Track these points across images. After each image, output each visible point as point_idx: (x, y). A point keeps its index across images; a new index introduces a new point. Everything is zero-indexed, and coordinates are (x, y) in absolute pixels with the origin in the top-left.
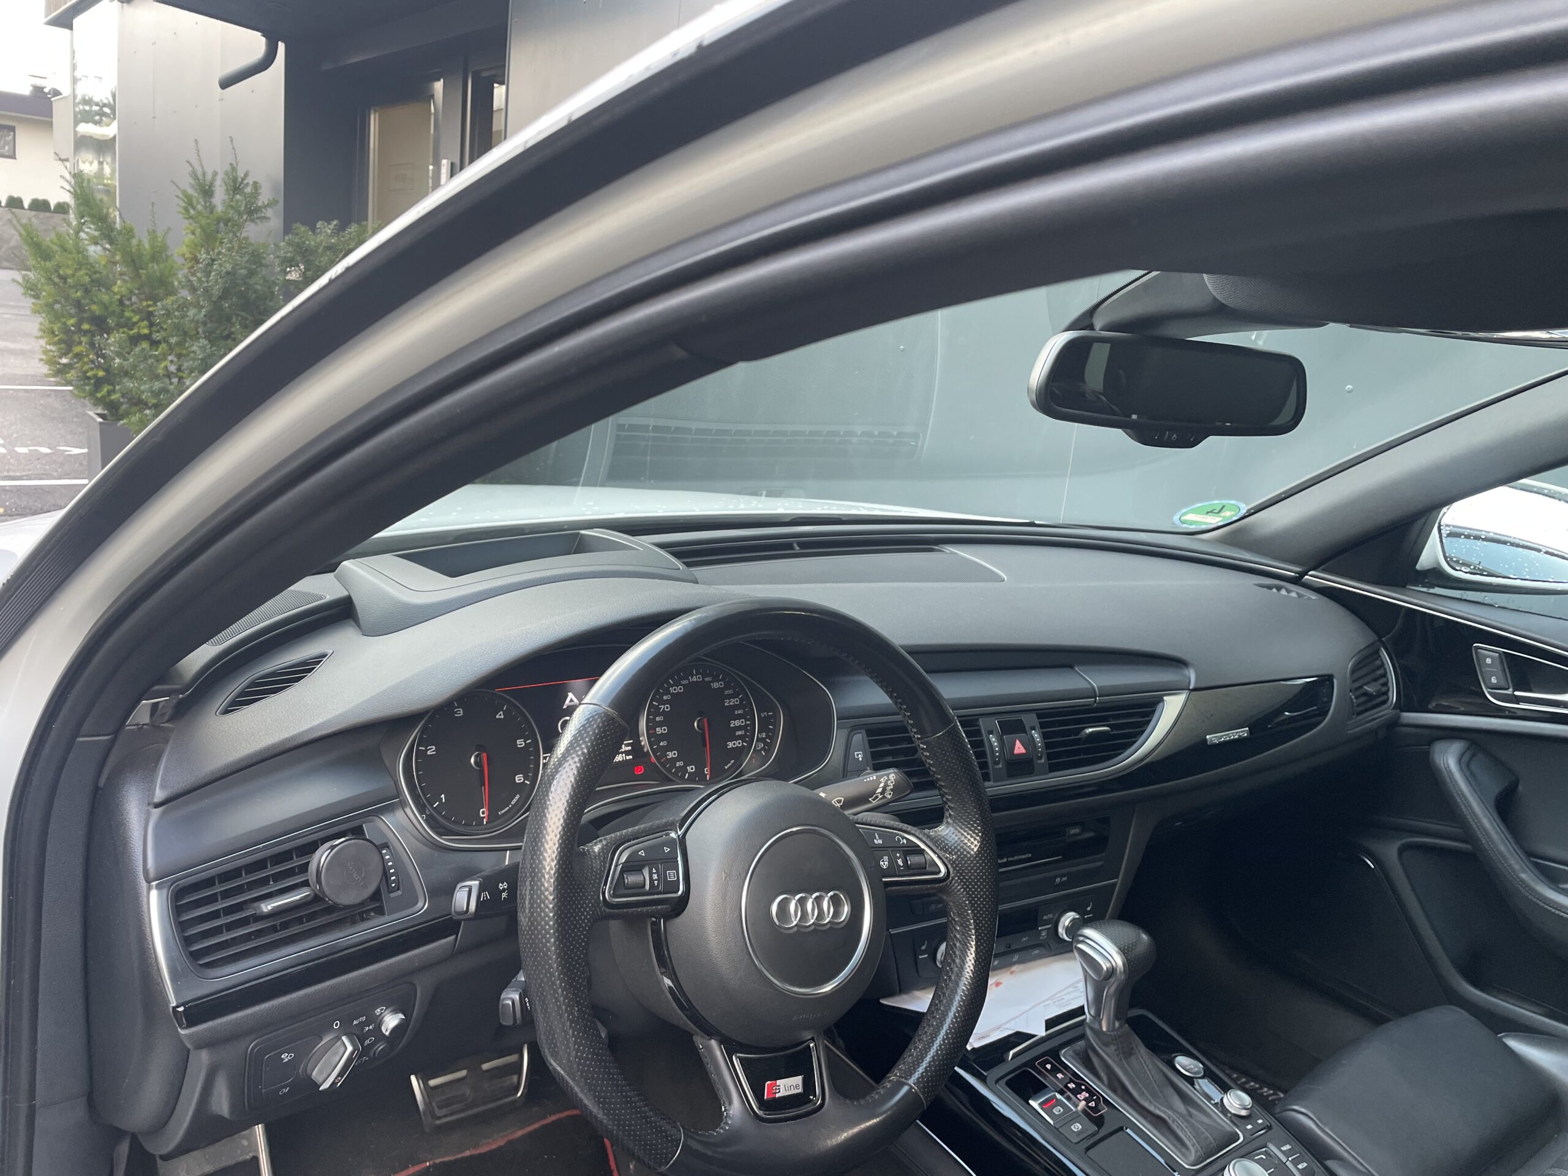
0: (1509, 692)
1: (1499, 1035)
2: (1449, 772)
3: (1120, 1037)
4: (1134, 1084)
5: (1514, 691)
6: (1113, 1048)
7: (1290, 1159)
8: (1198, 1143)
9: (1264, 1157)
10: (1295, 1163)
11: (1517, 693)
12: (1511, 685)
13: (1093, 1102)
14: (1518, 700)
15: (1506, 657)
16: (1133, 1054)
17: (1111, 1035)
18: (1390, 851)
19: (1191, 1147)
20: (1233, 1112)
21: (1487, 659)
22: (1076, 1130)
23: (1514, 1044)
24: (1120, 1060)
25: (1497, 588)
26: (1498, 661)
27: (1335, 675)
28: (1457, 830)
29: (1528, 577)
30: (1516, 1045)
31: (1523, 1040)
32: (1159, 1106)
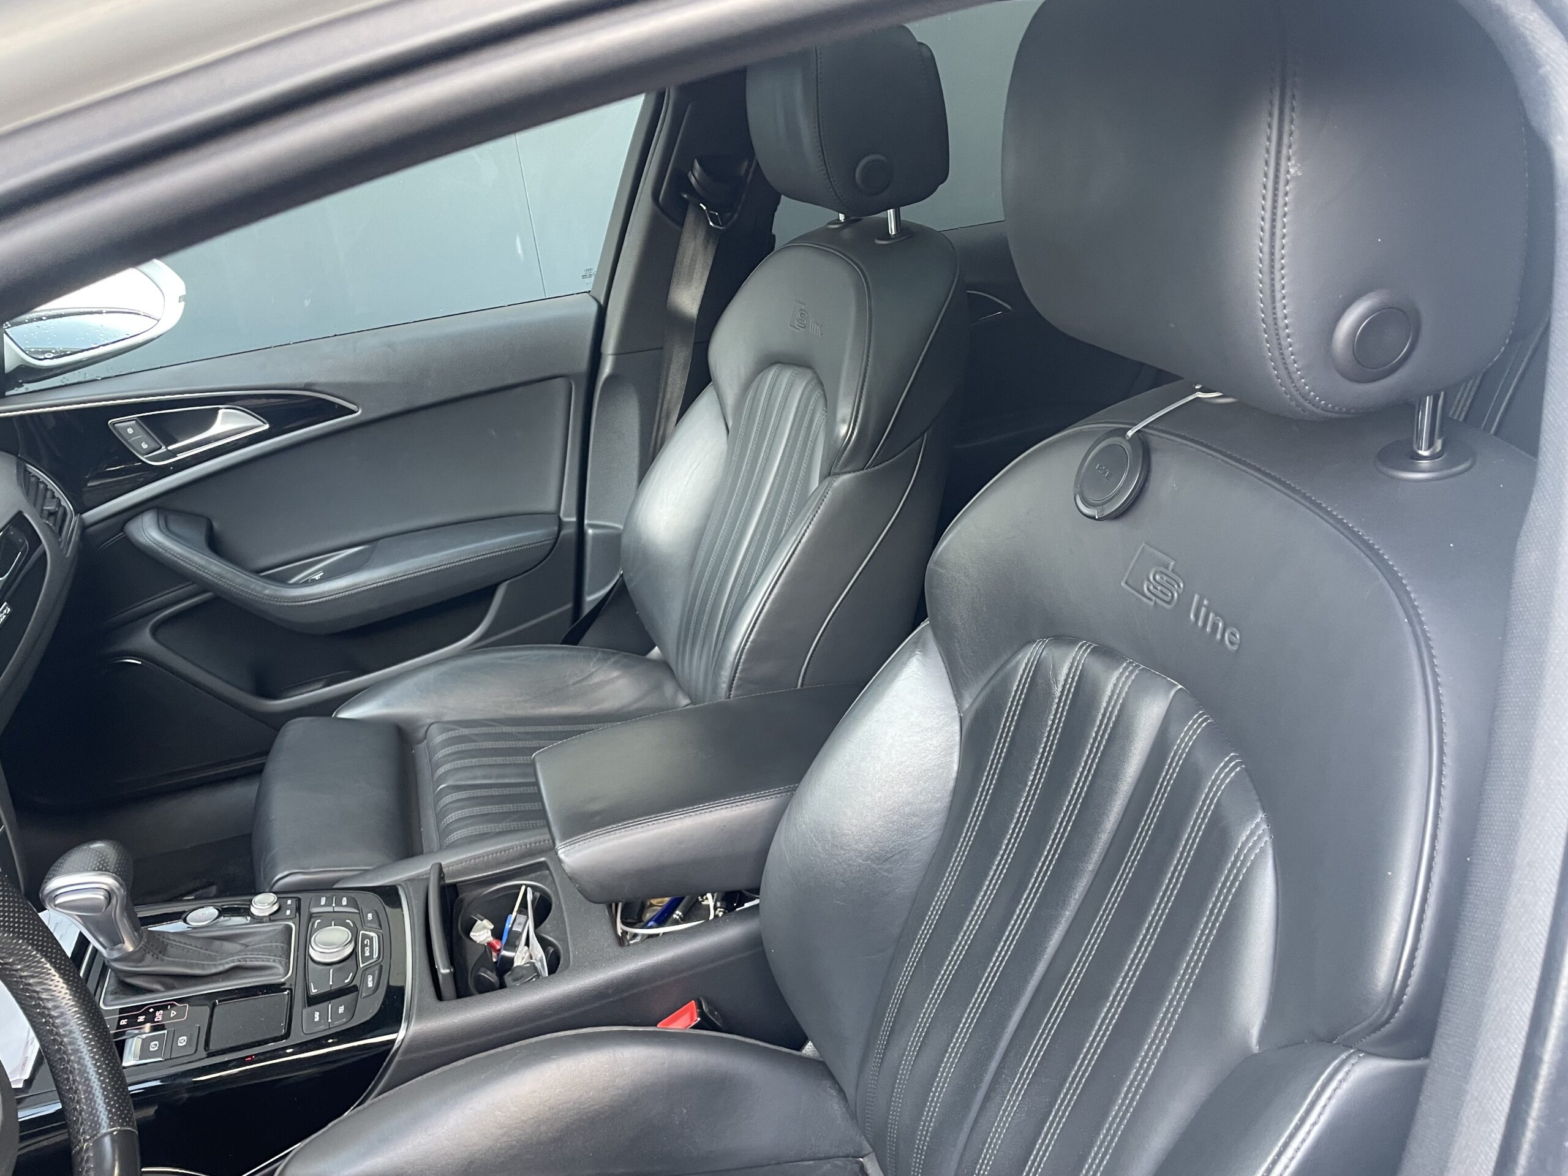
0: (163, 449)
1: (333, 715)
2: (158, 543)
3: (148, 942)
4: (191, 966)
5: (166, 447)
6: (149, 957)
7: (334, 905)
8: (275, 956)
9: (319, 921)
10: (339, 904)
11: (170, 448)
12: (161, 444)
13: (173, 1012)
14: (174, 453)
15: (142, 421)
16: (167, 945)
17: (141, 948)
18: (144, 639)
19: (273, 964)
20: (267, 914)
21: (128, 430)
22: (185, 1044)
23: (345, 714)
24: (162, 960)
25: (89, 362)
26: (137, 427)
27: (23, 510)
28: (190, 587)
29: (107, 342)
30: (347, 714)
31: (349, 707)
32: (224, 961)
